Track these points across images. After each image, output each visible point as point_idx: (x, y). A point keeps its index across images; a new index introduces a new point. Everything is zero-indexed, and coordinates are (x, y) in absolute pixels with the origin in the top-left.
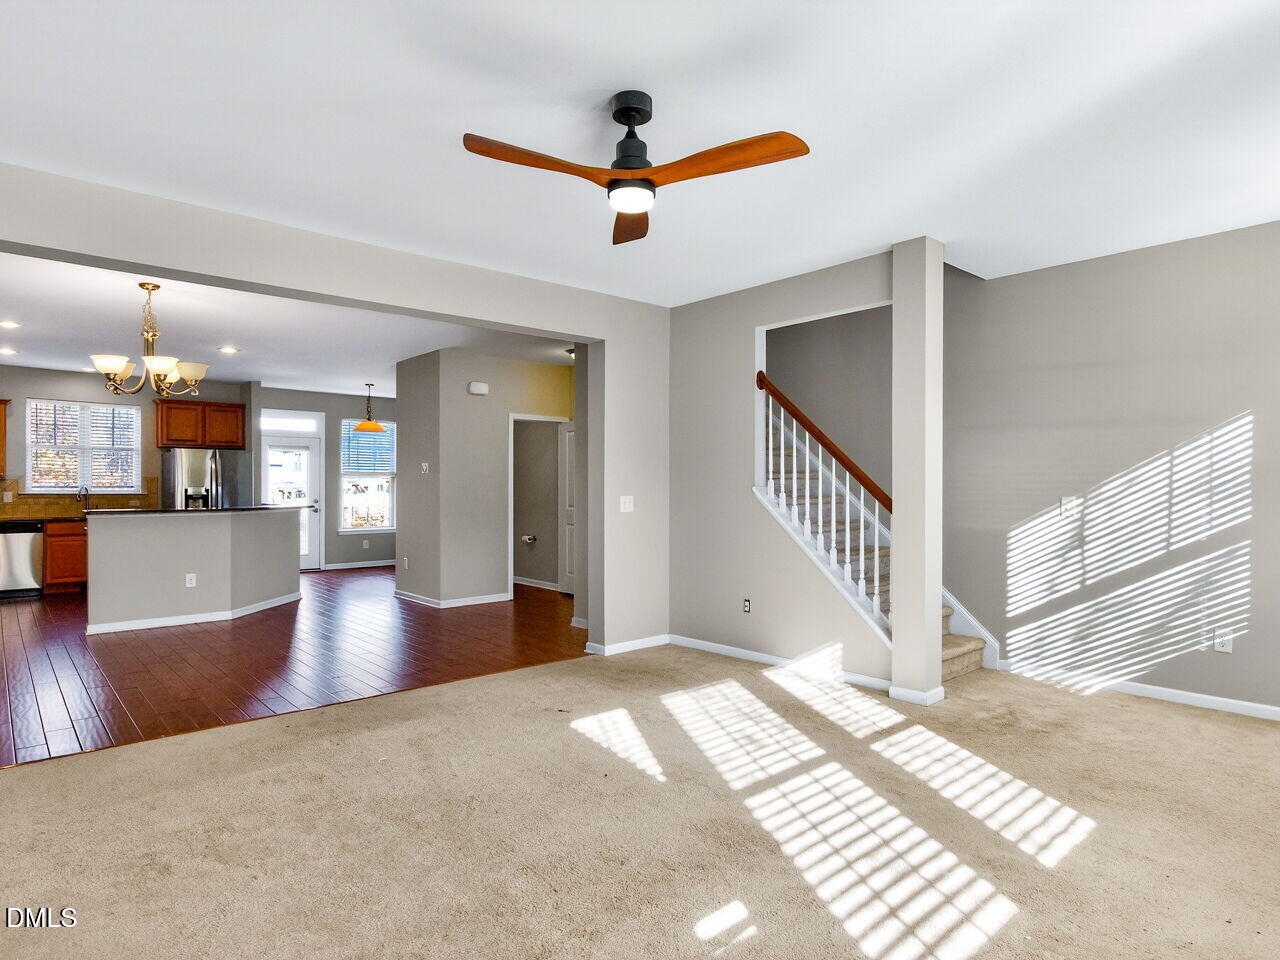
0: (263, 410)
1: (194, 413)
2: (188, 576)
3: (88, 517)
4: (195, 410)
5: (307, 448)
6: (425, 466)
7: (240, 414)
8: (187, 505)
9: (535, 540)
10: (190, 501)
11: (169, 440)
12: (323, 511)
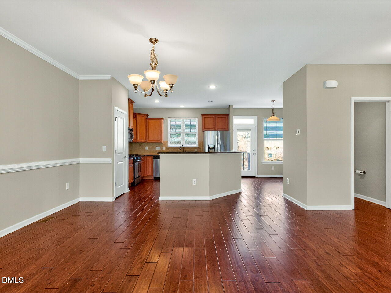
0: (234, 116)
1: (212, 118)
2: (194, 180)
3: (160, 154)
4: (213, 117)
5: (251, 130)
6: (298, 131)
7: (227, 118)
8: (208, 151)
9: (365, 173)
10: (210, 150)
11: (205, 128)
12: (256, 154)
